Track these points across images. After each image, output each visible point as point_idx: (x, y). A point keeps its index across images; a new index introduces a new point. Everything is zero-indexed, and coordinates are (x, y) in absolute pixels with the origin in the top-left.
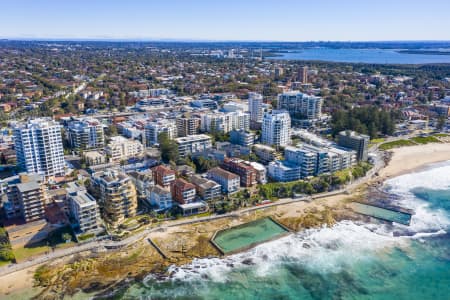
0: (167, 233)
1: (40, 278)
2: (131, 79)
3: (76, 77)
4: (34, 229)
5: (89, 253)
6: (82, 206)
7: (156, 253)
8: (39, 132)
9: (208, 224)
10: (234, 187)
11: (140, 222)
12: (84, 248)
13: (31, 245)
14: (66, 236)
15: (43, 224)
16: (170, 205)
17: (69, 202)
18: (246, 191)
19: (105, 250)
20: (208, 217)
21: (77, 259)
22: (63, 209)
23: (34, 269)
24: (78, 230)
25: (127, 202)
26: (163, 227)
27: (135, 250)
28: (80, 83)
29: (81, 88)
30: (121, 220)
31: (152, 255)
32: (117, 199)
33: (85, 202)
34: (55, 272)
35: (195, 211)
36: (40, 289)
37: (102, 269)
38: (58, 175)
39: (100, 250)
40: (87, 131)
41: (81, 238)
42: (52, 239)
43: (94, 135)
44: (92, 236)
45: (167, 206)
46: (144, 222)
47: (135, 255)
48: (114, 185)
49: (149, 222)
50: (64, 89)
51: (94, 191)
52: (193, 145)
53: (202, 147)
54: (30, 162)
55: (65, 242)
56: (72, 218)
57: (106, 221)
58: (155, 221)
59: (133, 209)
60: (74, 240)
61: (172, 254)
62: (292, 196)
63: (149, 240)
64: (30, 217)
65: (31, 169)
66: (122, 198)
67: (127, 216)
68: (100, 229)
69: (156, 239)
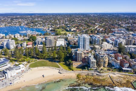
0: (116, 75)
1: (78, 77)
2: (112, 25)
3: (96, 24)
4: (79, 63)
5: (91, 74)
6: (92, 61)
7: (111, 81)
8: (84, 38)
9: (131, 77)
11: (108, 69)
12: (90, 72)
13: (77, 68)
14: (86, 68)
15: (81, 63)
16: (119, 67)
17: (88, 58)
19: (96, 75)
20: (132, 75)
21: (88, 75)
22: (87, 60)
23: (77, 74)
24: (89, 67)
25: (105, 62)
26: (115, 73)
27: (104, 78)
28: (97, 25)
29: (97, 27)
30: (102, 67)
31: (110, 81)
32: (102, 61)
33: (93, 60)
34: (82, 77)
35: (127, 71)
36: (78, 80)
37: (94, 80)
38: (87, 50)
39: (94, 74)
40: (97, 39)
41: (90, 70)
42: (82, 67)
43: (98, 41)
44: (93, 70)
45: (117, 67)
47: (104, 79)
48: (102, 57)
49: (110, 71)
50: (92, 27)
51: (96, 57)
52: (131, 49)
53: (134, 50)
54: (81, 46)
55: (85, 69)
56: (89, 63)
57: (98, 67)
58: (112, 71)
59: (106, 65)
60: (88, 69)
61: (116, 83)
63: (109, 76)
64: (78, 60)
65: (81, 47)
66: (103, 61)
67: (104, 67)
68: (95, 68)
69: (112, 76)
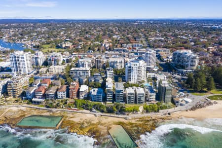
10: (62, 97)
11: (15, 101)
18: (67, 100)
25: (14, 91)
30: (11, 98)
35: (38, 103)
46: (17, 101)
58: (21, 102)
62: (91, 110)
66: (12, 88)
